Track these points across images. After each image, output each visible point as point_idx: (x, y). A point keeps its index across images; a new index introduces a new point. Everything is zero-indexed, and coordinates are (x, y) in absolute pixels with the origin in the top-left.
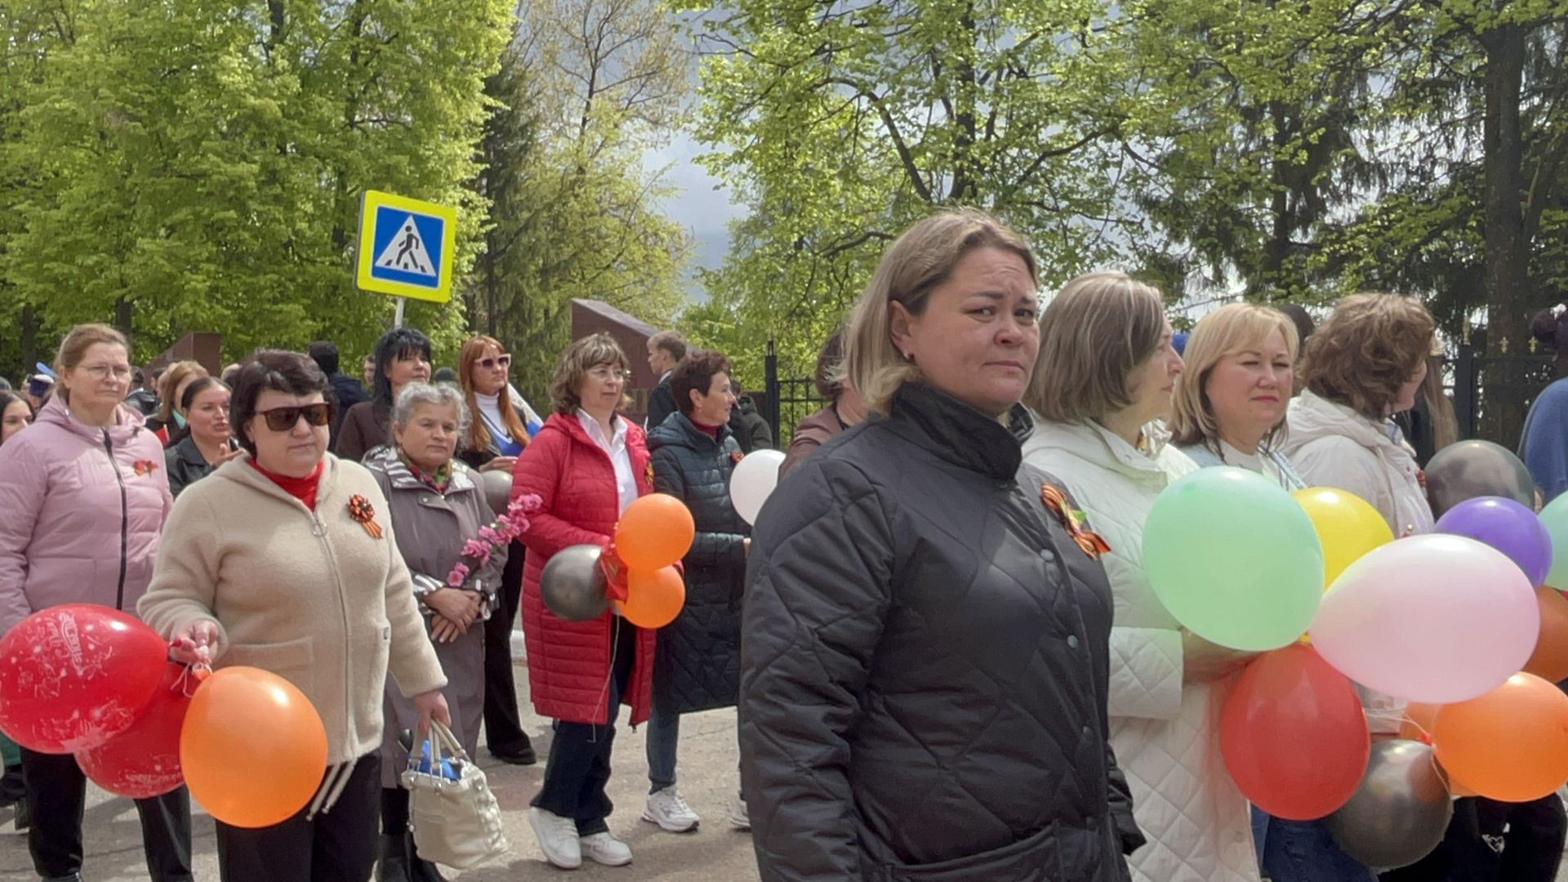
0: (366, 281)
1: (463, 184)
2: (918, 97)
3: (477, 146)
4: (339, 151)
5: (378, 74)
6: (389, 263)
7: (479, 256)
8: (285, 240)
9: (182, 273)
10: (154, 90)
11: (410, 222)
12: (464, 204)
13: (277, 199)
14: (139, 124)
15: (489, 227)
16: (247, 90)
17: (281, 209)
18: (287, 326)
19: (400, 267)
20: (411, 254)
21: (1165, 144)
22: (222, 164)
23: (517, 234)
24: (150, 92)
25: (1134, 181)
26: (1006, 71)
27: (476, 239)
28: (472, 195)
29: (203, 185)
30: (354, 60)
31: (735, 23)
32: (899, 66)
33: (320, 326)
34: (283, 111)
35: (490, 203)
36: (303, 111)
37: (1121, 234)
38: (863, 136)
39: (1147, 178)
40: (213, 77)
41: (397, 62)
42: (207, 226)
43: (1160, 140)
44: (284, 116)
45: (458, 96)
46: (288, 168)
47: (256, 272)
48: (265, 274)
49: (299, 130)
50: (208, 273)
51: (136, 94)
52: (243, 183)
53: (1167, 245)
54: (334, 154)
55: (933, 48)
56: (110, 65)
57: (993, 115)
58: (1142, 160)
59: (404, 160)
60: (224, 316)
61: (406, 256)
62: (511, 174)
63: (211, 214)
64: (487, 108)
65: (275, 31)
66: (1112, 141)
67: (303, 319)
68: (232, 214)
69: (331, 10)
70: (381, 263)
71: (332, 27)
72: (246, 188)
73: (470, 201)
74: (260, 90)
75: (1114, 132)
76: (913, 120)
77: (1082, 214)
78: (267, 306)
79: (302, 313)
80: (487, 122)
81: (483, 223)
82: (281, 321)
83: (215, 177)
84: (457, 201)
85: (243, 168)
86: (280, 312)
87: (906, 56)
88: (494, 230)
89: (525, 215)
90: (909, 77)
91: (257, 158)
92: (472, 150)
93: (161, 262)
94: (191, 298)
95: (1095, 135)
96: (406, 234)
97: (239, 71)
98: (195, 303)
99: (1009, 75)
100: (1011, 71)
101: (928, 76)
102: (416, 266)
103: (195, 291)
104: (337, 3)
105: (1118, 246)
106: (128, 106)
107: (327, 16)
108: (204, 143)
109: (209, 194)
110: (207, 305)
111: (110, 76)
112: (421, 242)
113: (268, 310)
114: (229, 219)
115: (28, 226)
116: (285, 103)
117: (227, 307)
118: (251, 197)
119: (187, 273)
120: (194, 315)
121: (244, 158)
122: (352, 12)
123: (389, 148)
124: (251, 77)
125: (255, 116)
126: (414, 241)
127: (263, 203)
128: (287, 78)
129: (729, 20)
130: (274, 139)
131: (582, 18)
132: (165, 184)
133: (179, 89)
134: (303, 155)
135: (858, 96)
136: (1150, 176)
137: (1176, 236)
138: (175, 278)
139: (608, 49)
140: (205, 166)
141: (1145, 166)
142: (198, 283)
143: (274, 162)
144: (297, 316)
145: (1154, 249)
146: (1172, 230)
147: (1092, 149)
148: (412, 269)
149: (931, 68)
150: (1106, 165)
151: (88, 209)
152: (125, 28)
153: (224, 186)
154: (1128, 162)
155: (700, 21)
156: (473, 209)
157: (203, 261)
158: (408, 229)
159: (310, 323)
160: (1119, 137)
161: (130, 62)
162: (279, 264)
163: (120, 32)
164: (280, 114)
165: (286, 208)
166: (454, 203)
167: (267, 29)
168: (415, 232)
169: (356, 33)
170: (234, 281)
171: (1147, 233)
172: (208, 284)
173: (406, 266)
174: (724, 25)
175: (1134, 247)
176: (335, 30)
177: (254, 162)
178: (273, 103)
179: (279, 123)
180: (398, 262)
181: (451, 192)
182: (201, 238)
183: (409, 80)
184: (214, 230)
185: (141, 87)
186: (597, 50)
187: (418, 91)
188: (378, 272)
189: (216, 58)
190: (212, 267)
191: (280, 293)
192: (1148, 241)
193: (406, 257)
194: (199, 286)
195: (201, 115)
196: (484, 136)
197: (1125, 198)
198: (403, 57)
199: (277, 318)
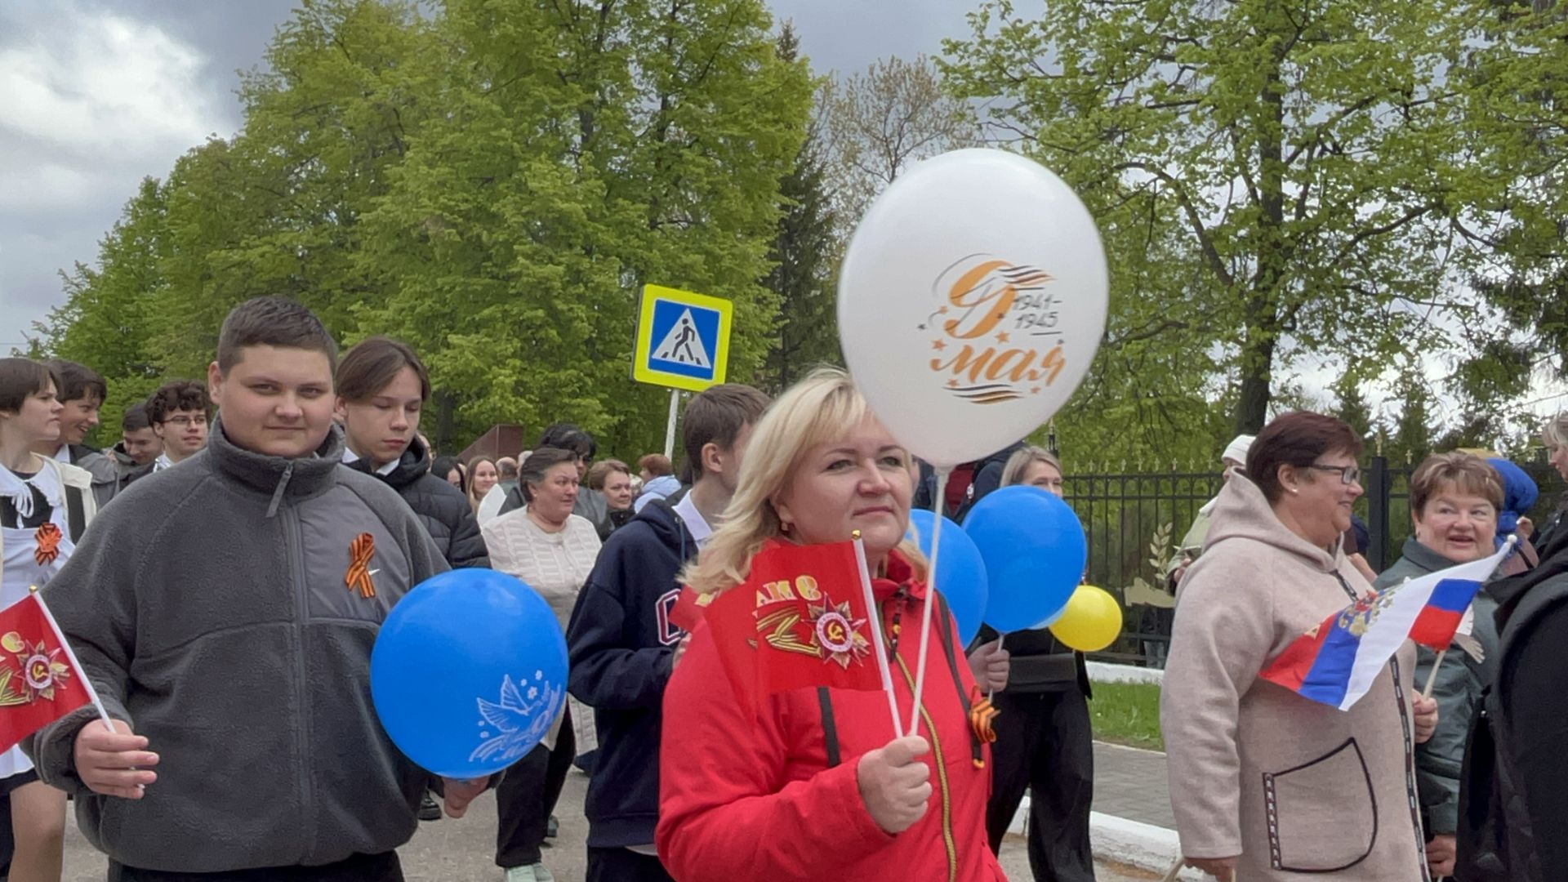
0: (643, 373)
1: (756, 281)
2: (1211, 176)
3: (772, 244)
4: (640, 251)
5: (679, 178)
6: (665, 355)
7: (773, 351)
8: (586, 337)
9: (490, 368)
10: (471, 198)
11: (687, 314)
12: (758, 301)
13: (580, 298)
14: (454, 231)
15: (781, 324)
16: (555, 194)
17: (584, 307)
18: (585, 419)
19: (676, 360)
20: (687, 345)
21: (1504, 220)
22: (531, 266)
23: (810, 329)
24: (467, 201)
25: (1464, 260)
26: (1318, 149)
27: (768, 335)
28: (767, 292)
29: (513, 287)
30: (657, 165)
31: (1024, 109)
32: (1192, 145)
33: (615, 420)
34: (588, 214)
35: (783, 300)
36: (607, 214)
37: (1449, 318)
38: (1160, 222)
39: (1480, 258)
40: (526, 184)
41: (698, 166)
42: (514, 323)
43: (1495, 215)
44: (591, 218)
45: (756, 197)
46: (592, 267)
47: (558, 366)
48: (566, 369)
49: (603, 232)
50: (514, 368)
51: (453, 203)
52: (548, 285)
53: (1507, 332)
54: (635, 254)
55: (1234, 125)
56: (432, 175)
57: (1304, 195)
58: (1474, 237)
59: (700, 258)
60: (527, 410)
61: (683, 347)
62: (806, 272)
63: (521, 313)
64: (784, 207)
65: (584, 139)
66: (1439, 218)
67: (600, 413)
68: (541, 313)
69: (636, 118)
70: (657, 355)
71: (638, 133)
72: (552, 288)
73: (765, 298)
74: (567, 195)
75: (1440, 208)
76: (1208, 200)
77: (1406, 298)
78: (566, 400)
79: (600, 407)
80: (782, 220)
81: (776, 320)
82: (579, 414)
83: (525, 279)
84: (751, 297)
85: (548, 270)
86: (579, 406)
87: (1200, 134)
88: (786, 326)
89: (820, 310)
90: (1204, 154)
91: (563, 259)
92: (767, 248)
93: (471, 357)
94: (499, 391)
95: (1418, 211)
96: (683, 326)
97: (549, 177)
98: (502, 397)
99: (1321, 153)
100: (1324, 149)
101: (1226, 153)
102: (692, 359)
103: (502, 385)
104: (642, 112)
105: (1448, 334)
106: (445, 214)
107: (633, 123)
108: (516, 247)
109: (519, 295)
110: (513, 399)
111: (431, 186)
112: (697, 335)
113: (566, 405)
114: (537, 317)
115: (360, 325)
116: (590, 206)
117: (530, 401)
118: (556, 297)
119: (494, 368)
120: (500, 408)
121: (551, 260)
122: (657, 119)
123: (687, 248)
124: (559, 182)
125: (562, 219)
126: (690, 333)
127: (566, 302)
128: (592, 182)
129: (1017, 106)
130: (580, 241)
131: (883, 118)
132: (479, 283)
133: (494, 197)
134: (607, 255)
135: (1155, 180)
136: (1485, 255)
137: (1520, 323)
138: (483, 373)
139: (908, 148)
140: (515, 270)
141: (1479, 244)
142: (505, 377)
143: (578, 264)
144: (594, 411)
145: (1491, 336)
146: (1514, 315)
147: (1415, 227)
148: (687, 361)
149: (1230, 146)
150: (1432, 245)
151: (413, 308)
152: (447, 142)
153: (534, 286)
154: (1458, 240)
155: (986, 110)
156: (767, 306)
157: (508, 357)
158: (685, 321)
159: (606, 416)
160: (1446, 214)
161: (451, 173)
162: (580, 361)
163: (444, 146)
164: (585, 217)
165: (588, 307)
166: (748, 300)
167: (577, 139)
168: (692, 324)
169: (661, 140)
170: (537, 377)
171: (1482, 318)
172: (514, 378)
173: (682, 358)
174: (1012, 112)
175: (1469, 336)
176: (640, 137)
177: (560, 264)
178: (579, 207)
179: (584, 226)
180: (674, 355)
181: (746, 290)
182: (508, 335)
183: (708, 183)
184: (521, 327)
185: (459, 196)
186: (897, 149)
187: (716, 193)
188: (655, 365)
189: (529, 168)
190: (518, 363)
191: (579, 388)
192: (1484, 327)
193: (682, 350)
194: (507, 381)
195: (514, 219)
196: (777, 235)
197: (1454, 279)
198: (703, 160)
199: (576, 412)
